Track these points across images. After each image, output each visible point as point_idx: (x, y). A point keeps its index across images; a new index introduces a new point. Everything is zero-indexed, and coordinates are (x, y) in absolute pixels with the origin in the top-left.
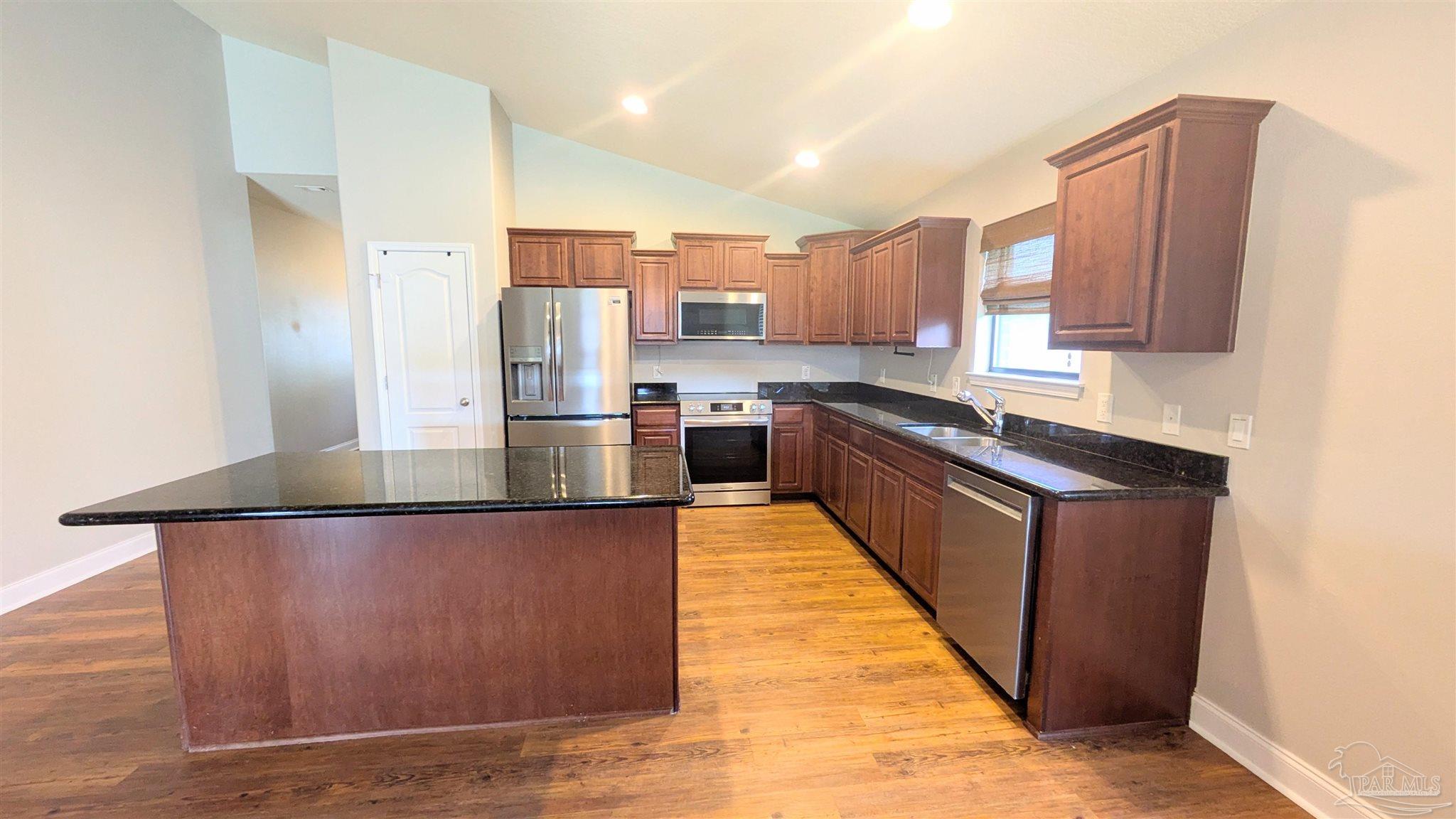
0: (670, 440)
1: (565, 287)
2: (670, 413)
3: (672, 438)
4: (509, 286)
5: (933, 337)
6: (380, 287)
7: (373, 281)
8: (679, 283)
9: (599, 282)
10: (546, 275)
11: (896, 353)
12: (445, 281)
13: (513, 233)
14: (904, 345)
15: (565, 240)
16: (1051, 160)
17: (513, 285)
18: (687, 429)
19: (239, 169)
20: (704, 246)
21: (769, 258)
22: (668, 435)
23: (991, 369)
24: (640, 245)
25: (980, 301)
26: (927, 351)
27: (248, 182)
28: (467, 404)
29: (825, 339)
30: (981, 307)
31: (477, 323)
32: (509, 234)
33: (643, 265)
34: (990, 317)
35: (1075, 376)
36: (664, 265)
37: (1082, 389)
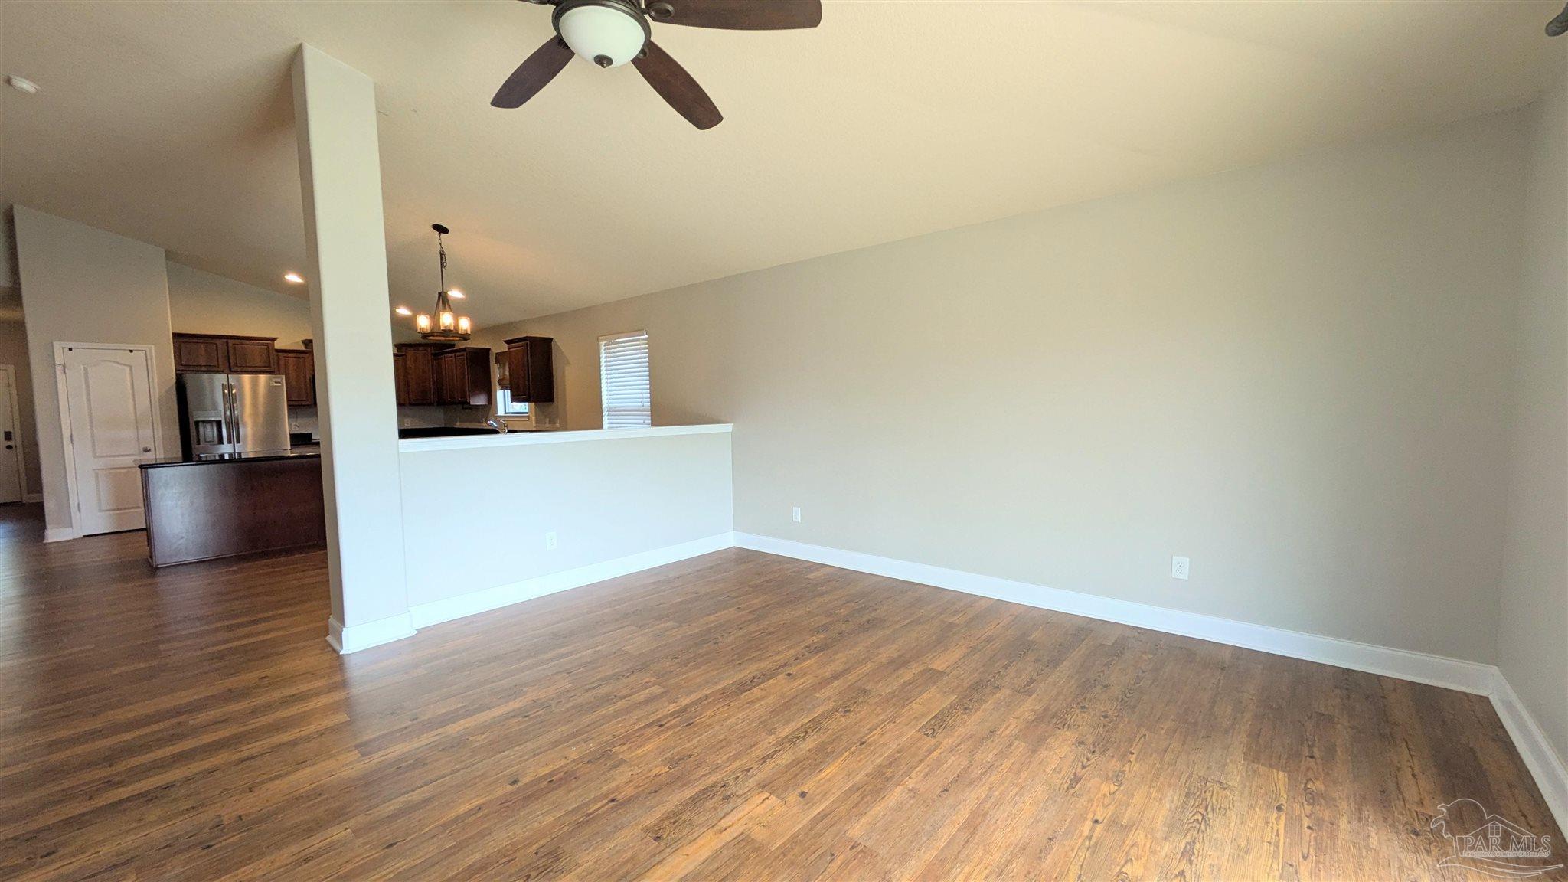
5: (479, 400)
6: (65, 373)
7: (59, 369)
10: (204, 364)
11: (463, 408)
12: (127, 368)
13: (175, 335)
14: (465, 404)
16: (505, 341)
23: (506, 413)
24: (278, 345)
25: (498, 384)
26: (477, 407)
28: (149, 450)
30: (498, 387)
31: (158, 396)
32: (173, 337)
33: (286, 358)
34: (502, 391)
35: (526, 413)
36: (302, 359)
37: (529, 416)
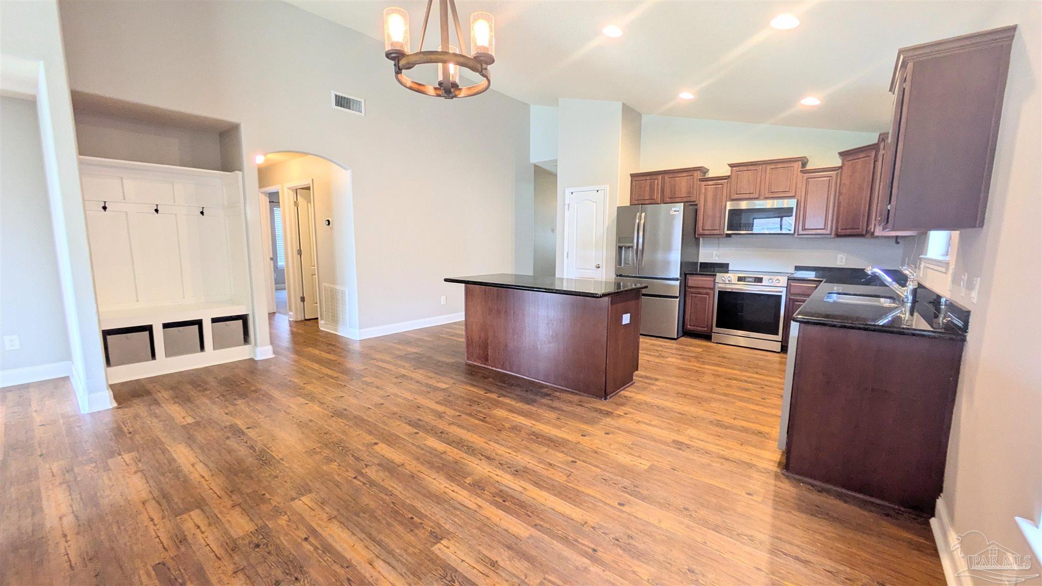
0: (708, 298)
1: (658, 204)
2: (709, 280)
3: (709, 297)
4: (629, 205)
6: (569, 209)
7: (566, 207)
8: (730, 195)
9: (678, 200)
10: (648, 198)
12: (595, 204)
13: (633, 176)
15: (660, 177)
17: (631, 205)
18: (720, 292)
19: (531, 162)
20: (750, 170)
21: (804, 173)
22: (707, 295)
27: (535, 167)
28: (599, 267)
29: (848, 232)
31: (607, 225)
32: (631, 177)
33: (706, 187)
36: (720, 186)
